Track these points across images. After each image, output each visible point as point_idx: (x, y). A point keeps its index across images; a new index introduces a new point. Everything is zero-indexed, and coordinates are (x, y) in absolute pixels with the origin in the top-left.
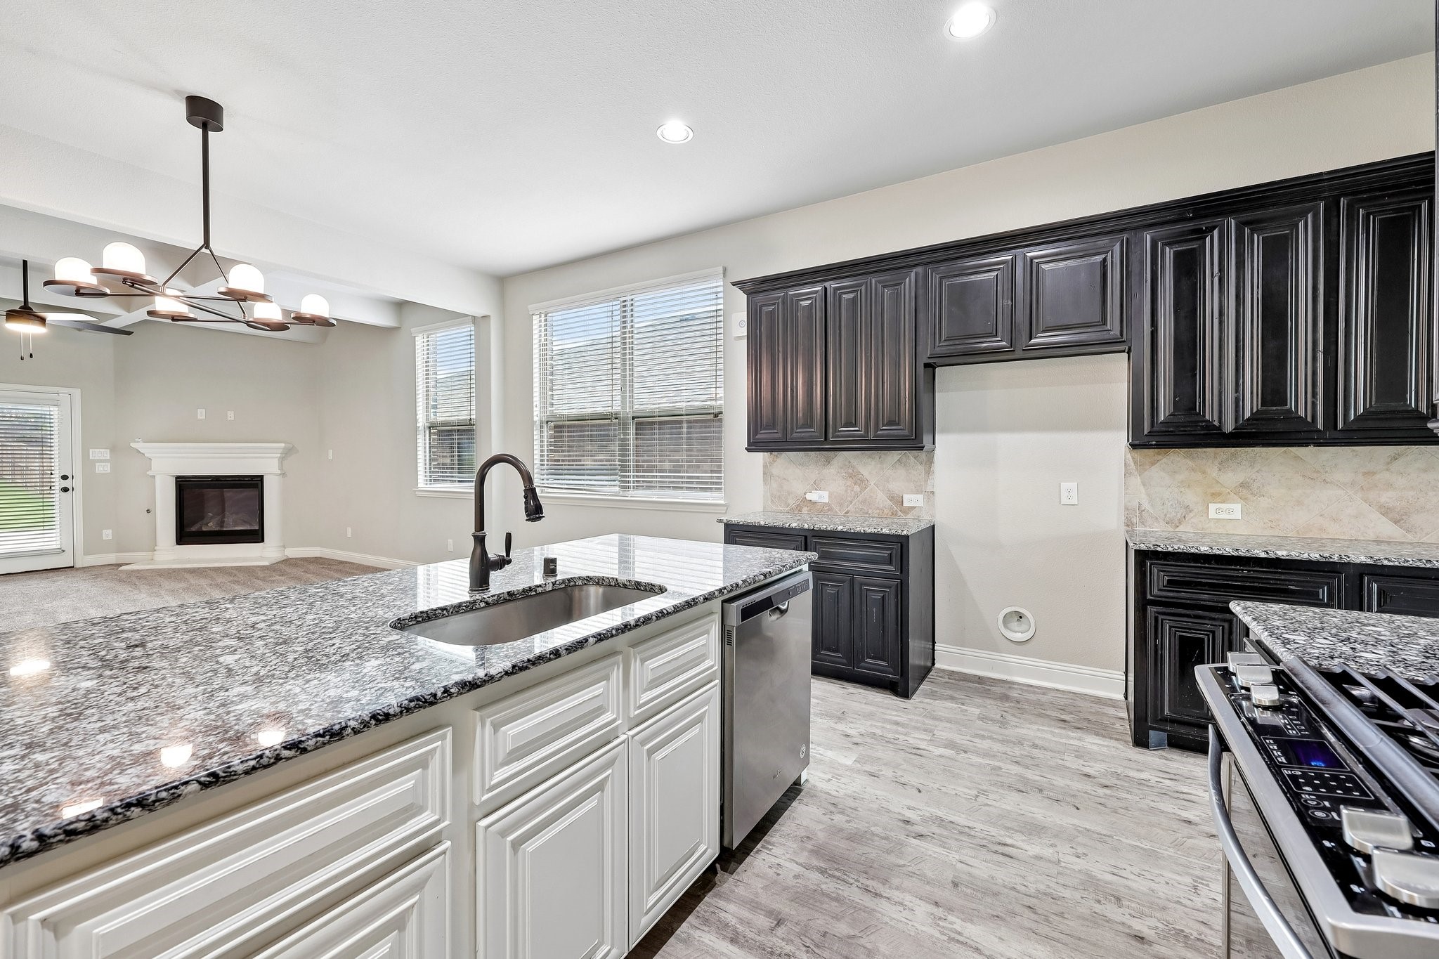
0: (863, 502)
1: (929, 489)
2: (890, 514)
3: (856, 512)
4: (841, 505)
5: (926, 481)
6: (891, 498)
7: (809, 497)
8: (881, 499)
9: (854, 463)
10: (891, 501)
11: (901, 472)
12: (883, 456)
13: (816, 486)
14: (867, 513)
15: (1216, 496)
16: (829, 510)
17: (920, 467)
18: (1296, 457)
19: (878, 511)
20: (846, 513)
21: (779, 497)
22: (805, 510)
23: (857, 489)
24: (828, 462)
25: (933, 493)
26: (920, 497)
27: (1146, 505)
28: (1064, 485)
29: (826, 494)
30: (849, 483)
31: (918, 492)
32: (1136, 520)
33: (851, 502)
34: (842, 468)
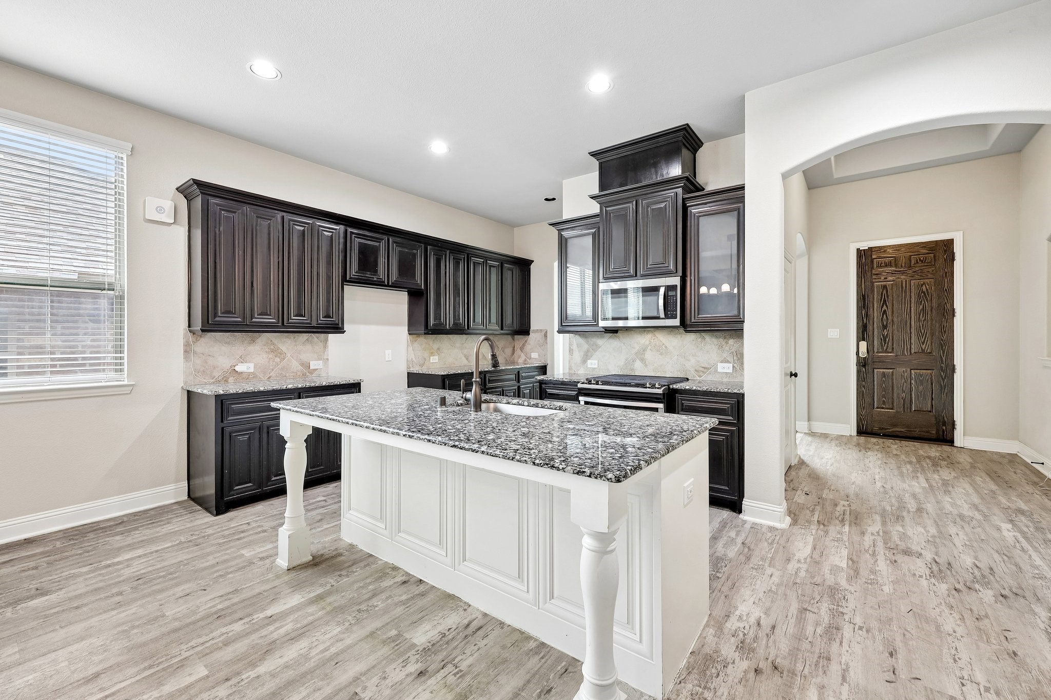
0: (282, 369)
1: (325, 357)
2: (302, 375)
3: (277, 376)
4: (265, 373)
5: (324, 352)
6: (302, 364)
7: (238, 368)
8: (295, 366)
9: (275, 341)
10: (302, 366)
11: (309, 347)
12: (296, 337)
13: (242, 360)
14: (285, 376)
15: (432, 354)
16: (254, 377)
17: (321, 343)
18: (450, 338)
19: (293, 374)
20: (269, 378)
21: (204, 371)
22: (231, 380)
23: (278, 360)
24: (253, 341)
25: (328, 359)
26: (321, 362)
27: (414, 359)
28: (387, 352)
29: (252, 366)
30: (271, 356)
31: (319, 359)
32: (411, 366)
33: (273, 370)
34: (265, 345)
